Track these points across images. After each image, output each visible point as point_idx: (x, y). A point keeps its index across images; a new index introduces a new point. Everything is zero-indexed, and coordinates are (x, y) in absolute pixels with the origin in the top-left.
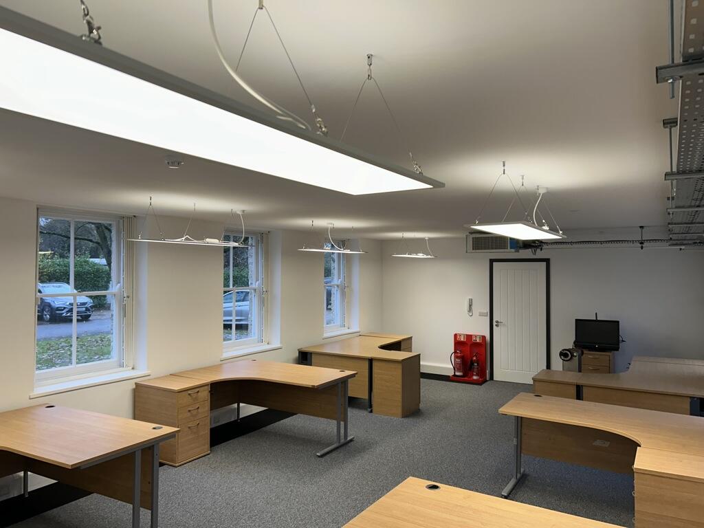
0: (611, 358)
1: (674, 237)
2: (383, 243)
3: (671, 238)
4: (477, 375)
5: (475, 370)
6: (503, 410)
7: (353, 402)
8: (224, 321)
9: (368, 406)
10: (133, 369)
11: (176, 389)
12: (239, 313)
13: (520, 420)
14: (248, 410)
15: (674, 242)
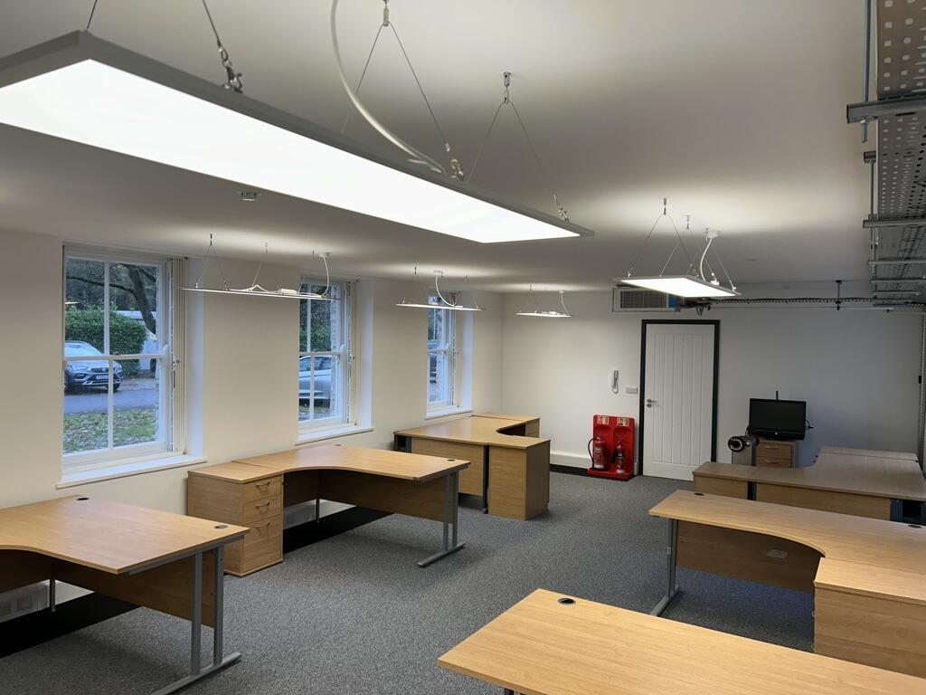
0: (794, 450)
1: (880, 295)
2: (504, 297)
3: (875, 297)
4: (622, 468)
5: (620, 462)
6: (655, 511)
7: (464, 500)
8: (301, 394)
9: (483, 505)
10: (184, 453)
11: (241, 479)
12: (318, 385)
13: (676, 524)
14: (330, 507)
15: (880, 302)
